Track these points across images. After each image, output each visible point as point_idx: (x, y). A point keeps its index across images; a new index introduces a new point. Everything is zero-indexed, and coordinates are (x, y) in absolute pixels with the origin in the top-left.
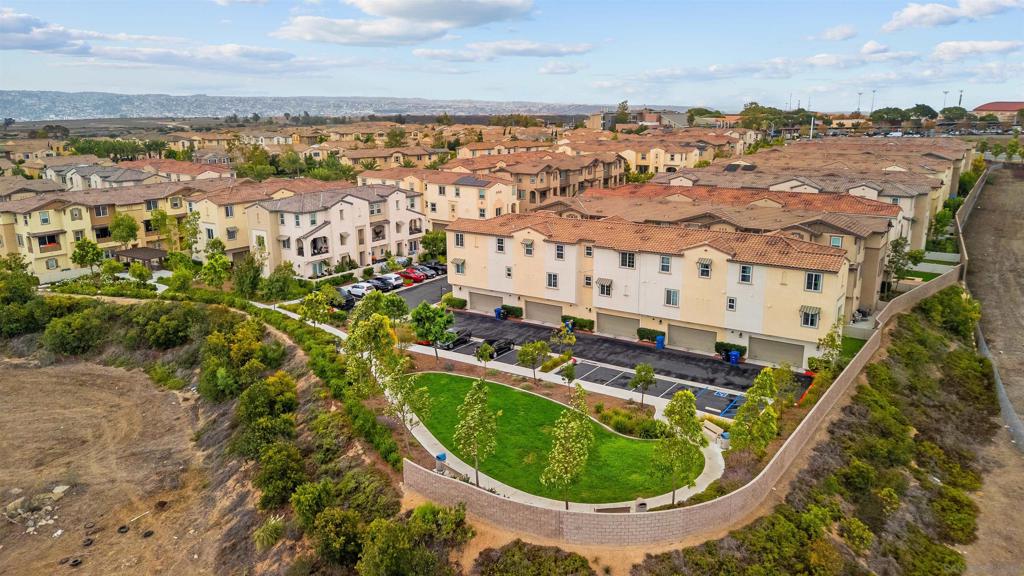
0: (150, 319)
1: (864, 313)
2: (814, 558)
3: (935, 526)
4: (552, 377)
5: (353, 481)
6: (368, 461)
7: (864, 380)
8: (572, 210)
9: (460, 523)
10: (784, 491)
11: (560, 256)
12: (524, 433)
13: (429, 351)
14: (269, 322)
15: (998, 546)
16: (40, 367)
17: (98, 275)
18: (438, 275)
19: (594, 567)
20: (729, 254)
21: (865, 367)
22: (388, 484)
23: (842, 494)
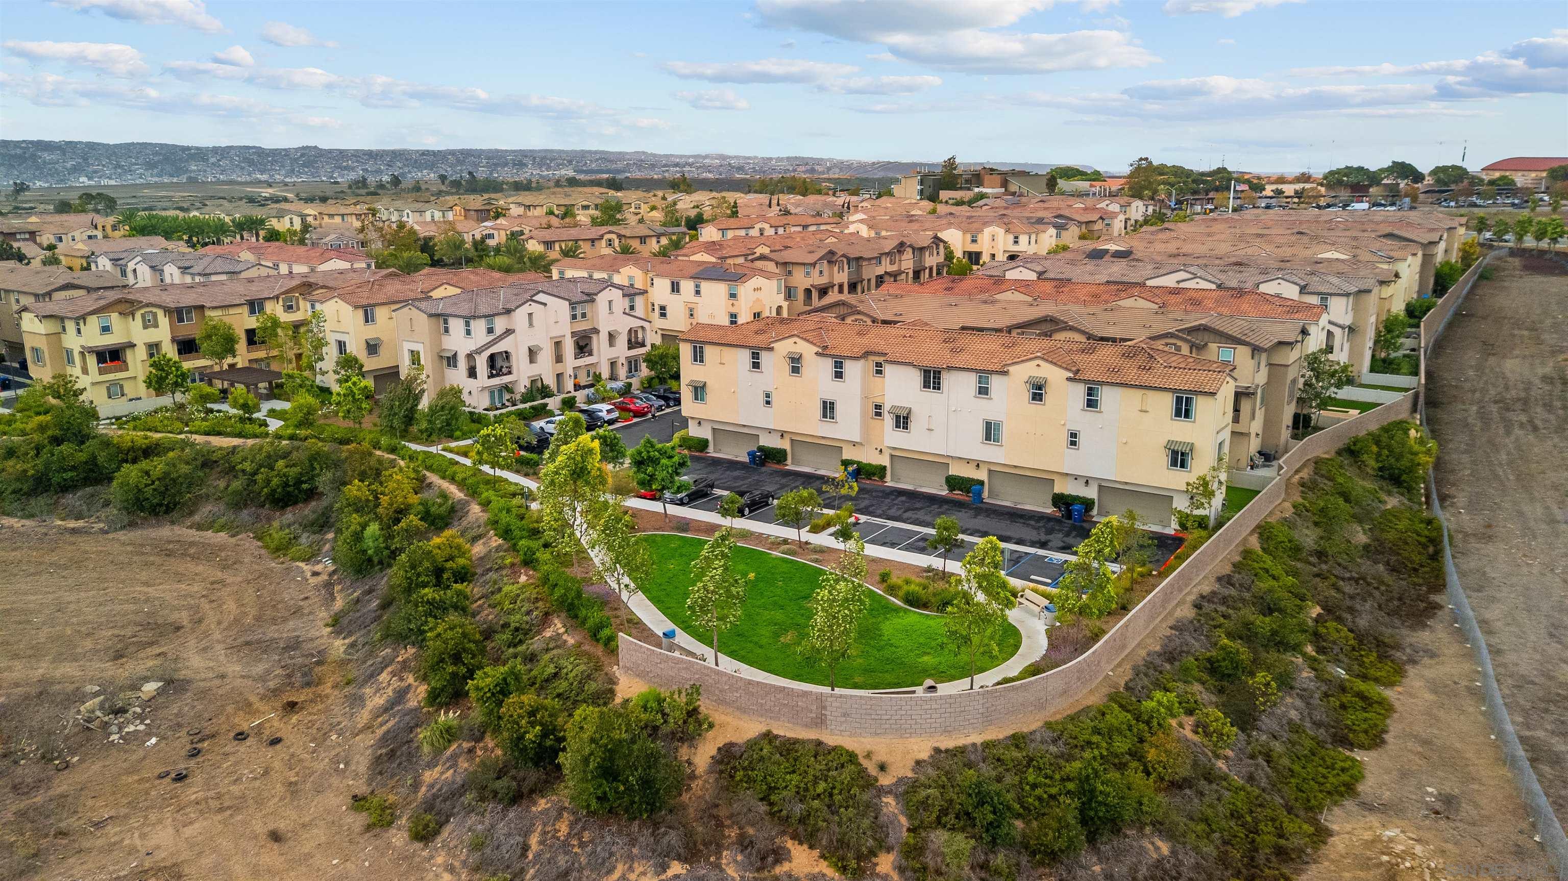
0: (261, 466)
1: (1267, 456)
2: (1152, 755)
3: (1327, 727)
4: (825, 539)
5: (552, 666)
6: (571, 641)
7: (1254, 543)
8: (859, 313)
9: (693, 713)
10: (1123, 677)
11: (839, 375)
12: (782, 607)
13: (656, 507)
14: (429, 468)
15: (1411, 751)
16: (107, 532)
17: (181, 407)
18: (668, 406)
19: (865, 763)
20: (1069, 370)
21: (1258, 526)
22: (598, 668)
23: (1203, 683)
